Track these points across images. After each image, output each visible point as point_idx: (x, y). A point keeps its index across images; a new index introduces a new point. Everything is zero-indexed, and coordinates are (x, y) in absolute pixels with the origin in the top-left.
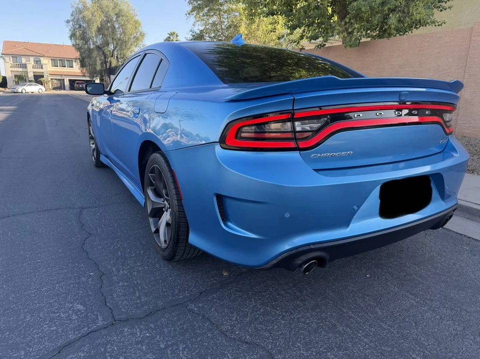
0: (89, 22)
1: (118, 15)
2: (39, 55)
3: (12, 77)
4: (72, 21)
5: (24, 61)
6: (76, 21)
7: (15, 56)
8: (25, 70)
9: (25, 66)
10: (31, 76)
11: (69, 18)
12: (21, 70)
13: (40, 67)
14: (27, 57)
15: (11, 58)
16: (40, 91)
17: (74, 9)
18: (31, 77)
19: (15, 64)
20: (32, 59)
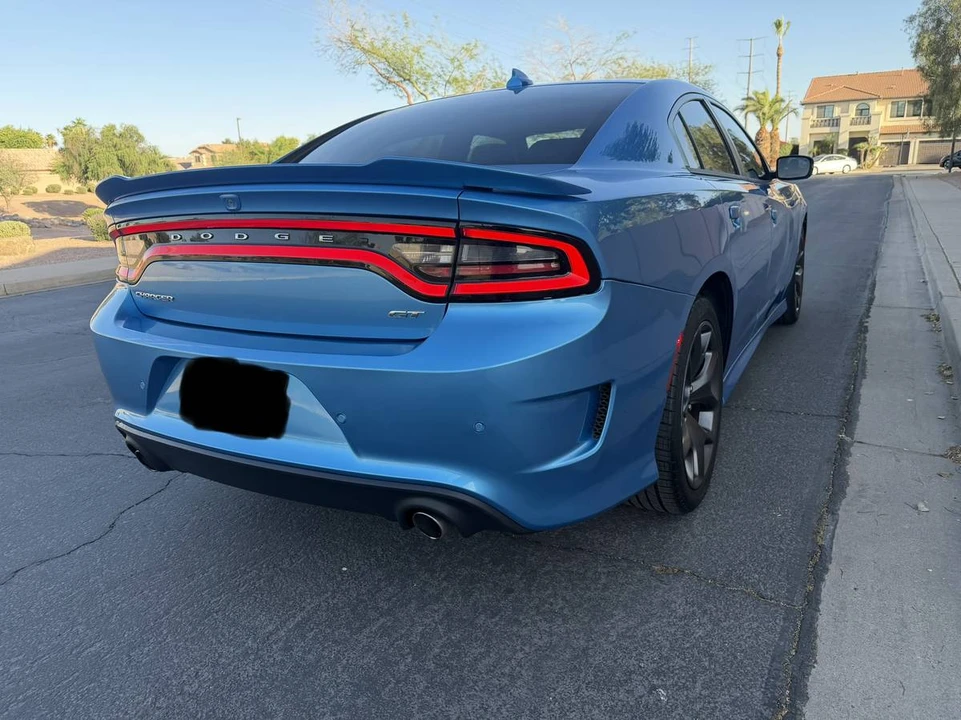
2: (870, 96)
3: (809, 145)
4: (921, 16)
5: (837, 111)
6: (933, 13)
7: (822, 106)
8: (835, 129)
9: (836, 122)
10: (843, 141)
11: (917, 10)
12: (827, 130)
13: (866, 121)
14: (844, 105)
15: (816, 110)
16: (846, 170)
18: (844, 143)
19: (820, 120)
20: (853, 107)
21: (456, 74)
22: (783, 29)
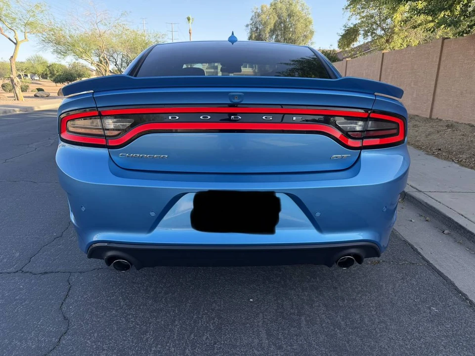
0: (265, 24)
1: (290, 16)
4: (250, 25)
6: (255, 24)
11: (249, 22)
17: (253, 14)
21: (31, 19)
22: (191, 21)
